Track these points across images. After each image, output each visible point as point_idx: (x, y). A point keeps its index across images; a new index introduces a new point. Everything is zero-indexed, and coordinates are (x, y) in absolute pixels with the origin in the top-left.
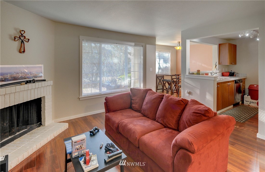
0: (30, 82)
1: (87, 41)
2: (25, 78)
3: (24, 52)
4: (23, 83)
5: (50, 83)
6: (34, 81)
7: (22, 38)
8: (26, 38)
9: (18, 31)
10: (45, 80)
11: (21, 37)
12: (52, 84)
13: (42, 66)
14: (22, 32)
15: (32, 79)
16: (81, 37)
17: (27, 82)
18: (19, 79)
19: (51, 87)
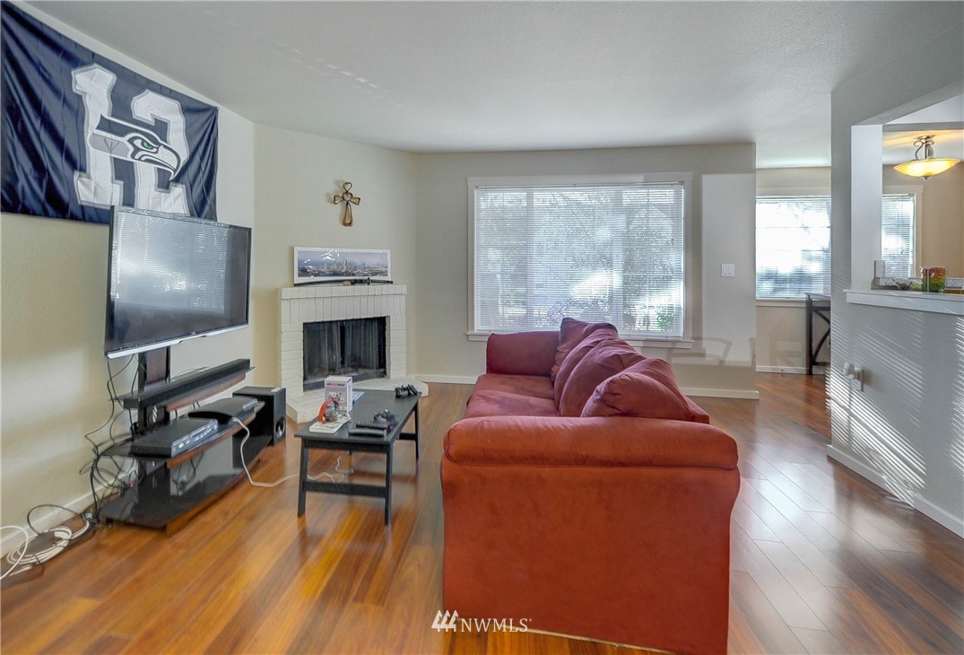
0: (361, 282)
1: (489, 187)
2: (353, 275)
3: (350, 224)
4: (345, 283)
5: (400, 288)
6: (368, 282)
7: (347, 198)
8: (354, 196)
9: (342, 185)
10: (391, 282)
11: (345, 197)
12: (405, 291)
13: (389, 251)
14: (348, 187)
15: (366, 278)
16: (471, 181)
17: (354, 282)
18: (342, 275)
19: (403, 298)
